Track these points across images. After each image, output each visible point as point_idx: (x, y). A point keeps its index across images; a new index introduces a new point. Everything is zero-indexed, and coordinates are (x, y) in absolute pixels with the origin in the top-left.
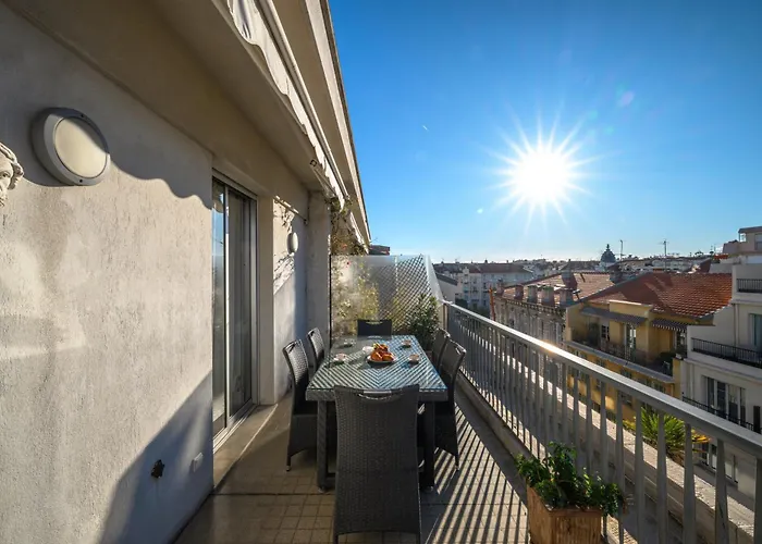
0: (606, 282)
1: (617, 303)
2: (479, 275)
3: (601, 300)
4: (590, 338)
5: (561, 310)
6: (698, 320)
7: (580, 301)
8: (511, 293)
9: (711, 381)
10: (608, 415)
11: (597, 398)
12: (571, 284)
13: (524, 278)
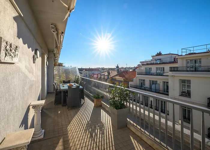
0: (116, 73)
1: (118, 78)
2: (87, 72)
3: (115, 77)
5: (107, 80)
6: (131, 81)
7: (111, 78)
8: (95, 76)
13: (99, 72)
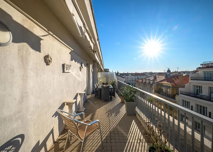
0: (163, 78)
1: (165, 83)
2: (133, 76)
3: (161, 82)
4: (159, 92)
5: (152, 85)
6: (182, 86)
7: (157, 83)
8: (140, 81)
9: (183, 100)
10: (162, 110)
11: (160, 106)
12: (155, 78)
13: (145, 77)
